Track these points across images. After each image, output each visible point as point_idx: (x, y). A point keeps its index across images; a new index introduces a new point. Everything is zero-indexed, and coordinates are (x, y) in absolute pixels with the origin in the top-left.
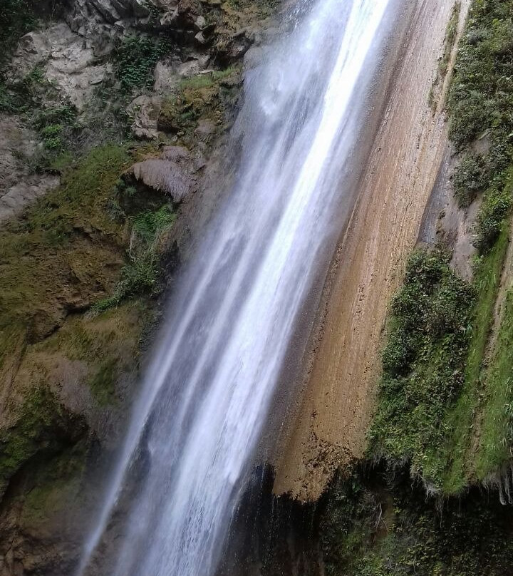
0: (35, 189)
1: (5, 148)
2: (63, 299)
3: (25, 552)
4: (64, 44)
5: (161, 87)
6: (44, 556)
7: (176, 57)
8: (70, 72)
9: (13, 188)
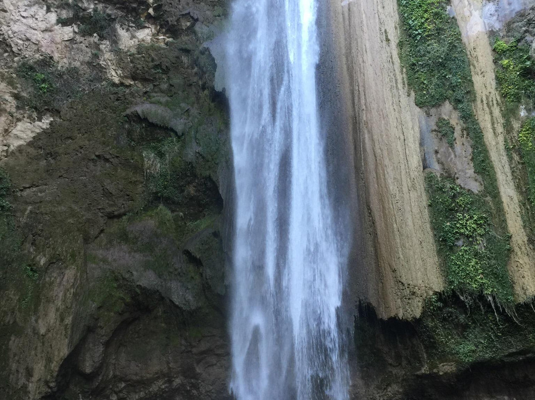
0: (40, 124)
1: (3, 90)
2: (103, 209)
3: (128, 392)
4: (28, 6)
5: (125, 47)
6: (147, 391)
7: (132, 25)
8: (42, 29)
9: (19, 124)
